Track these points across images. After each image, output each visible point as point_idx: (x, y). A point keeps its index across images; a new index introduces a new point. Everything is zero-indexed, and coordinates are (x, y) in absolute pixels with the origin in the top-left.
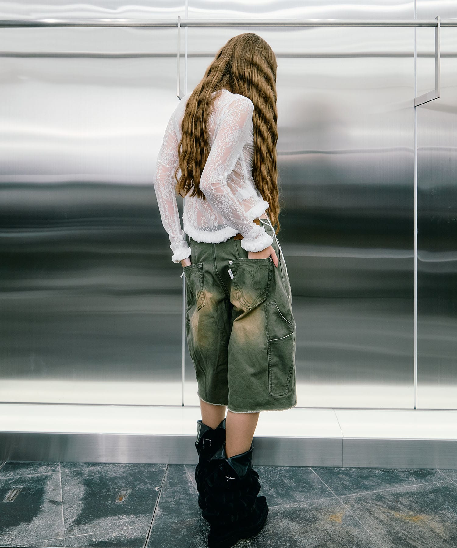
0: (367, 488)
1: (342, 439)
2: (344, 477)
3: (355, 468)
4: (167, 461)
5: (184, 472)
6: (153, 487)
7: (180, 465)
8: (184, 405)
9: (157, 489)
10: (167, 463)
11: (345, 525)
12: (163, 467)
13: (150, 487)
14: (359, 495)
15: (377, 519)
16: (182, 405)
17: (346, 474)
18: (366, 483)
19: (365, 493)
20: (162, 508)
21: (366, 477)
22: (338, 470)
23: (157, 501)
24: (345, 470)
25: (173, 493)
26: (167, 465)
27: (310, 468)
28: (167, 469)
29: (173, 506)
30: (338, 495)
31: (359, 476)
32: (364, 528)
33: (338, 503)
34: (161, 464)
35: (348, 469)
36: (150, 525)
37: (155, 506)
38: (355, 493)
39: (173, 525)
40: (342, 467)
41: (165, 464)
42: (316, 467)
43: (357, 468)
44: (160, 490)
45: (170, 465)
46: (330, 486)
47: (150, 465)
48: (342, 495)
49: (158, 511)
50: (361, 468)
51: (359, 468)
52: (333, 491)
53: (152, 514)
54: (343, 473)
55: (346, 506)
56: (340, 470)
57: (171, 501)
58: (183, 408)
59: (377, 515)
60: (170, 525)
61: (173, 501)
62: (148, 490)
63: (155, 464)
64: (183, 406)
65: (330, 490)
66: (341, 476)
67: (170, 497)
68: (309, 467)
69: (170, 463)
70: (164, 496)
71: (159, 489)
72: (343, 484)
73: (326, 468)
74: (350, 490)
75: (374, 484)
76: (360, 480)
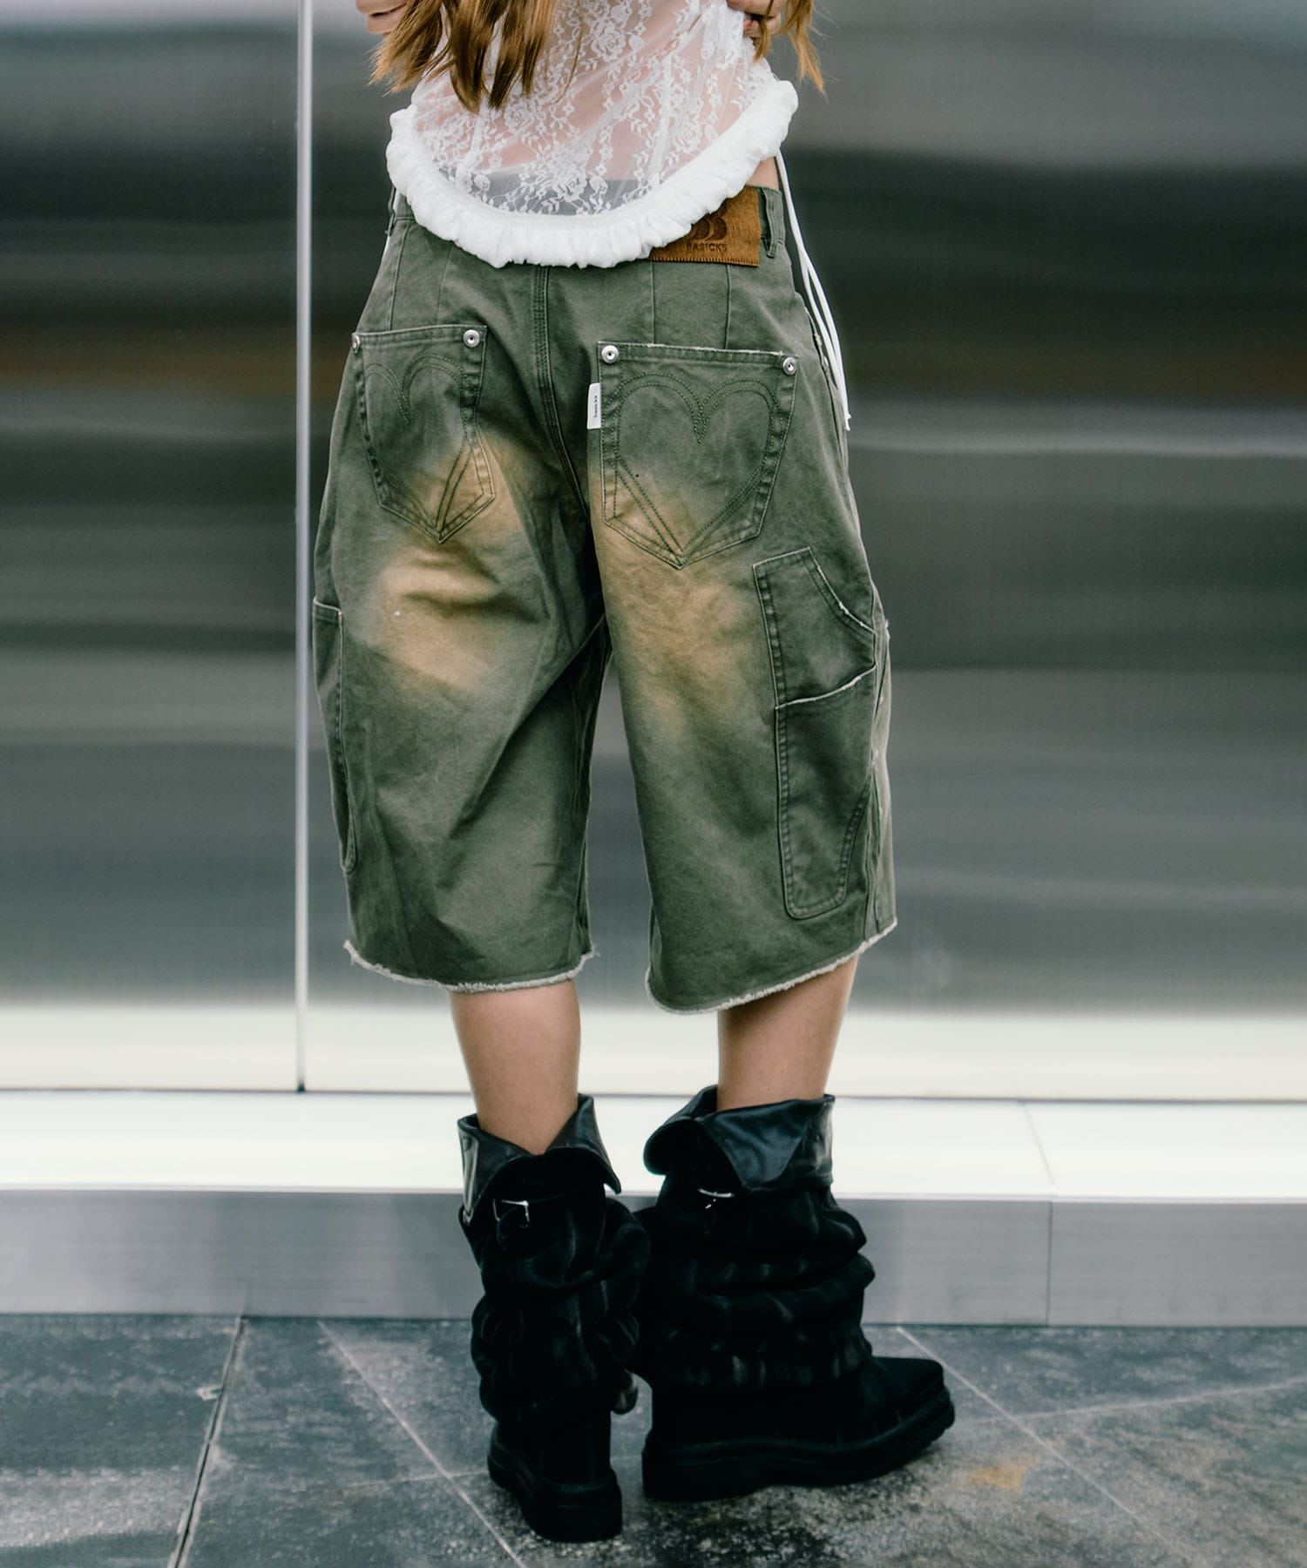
0: (1145, 1390)
1: (1051, 1204)
2: (1049, 1356)
3: (1102, 1328)
4: (237, 1304)
5: (321, 1342)
6: (186, 1388)
7: (298, 1319)
8: (308, 1086)
9: (205, 1393)
10: (241, 1311)
11: (1034, 1496)
12: (223, 1326)
13: (170, 1387)
14: (1109, 1408)
15: (1176, 1478)
16: (294, 1086)
17: (1060, 1350)
18: (1145, 1374)
19: (1137, 1405)
20: (236, 1452)
21: (1151, 1358)
22: (1025, 1334)
23: (209, 1430)
24: (1057, 1336)
25: (276, 1405)
26: (238, 1320)
27: (900, 1330)
28: (241, 1330)
29: (282, 1444)
30: (1016, 1411)
31: (1115, 1354)
32: (1113, 1504)
33: (1014, 1434)
34: (214, 1316)
35: (1070, 1332)
36: (190, 1498)
37: (202, 1442)
38: (1089, 1405)
39: (292, 1500)
40: (1046, 1326)
41: (232, 1317)
42: (924, 1326)
43: (1115, 1328)
44: (220, 1398)
45: (255, 1320)
46: (986, 1386)
47: (160, 1319)
48: (1033, 1409)
49: (216, 1456)
50: (1135, 1328)
51: (1124, 1328)
52: (993, 1398)
53: (194, 1466)
54: (1047, 1345)
55: (1048, 1445)
56: (1037, 1335)
57: (271, 1432)
58: (302, 1098)
59: (1176, 1467)
60: (277, 1497)
61: (283, 1431)
62: (169, 1397)
63: (185, 1318)
64: (301, 1089)
65: (984, 1396)
66: (1037, 1353)
67: (269, 1418)
68: (894, 1325)
69: (257, 1310)
70: (238, 1416)
71: (213, 1392)
72: (1042, 1379)
73: (972, 1328)
74: (1073, 1395)
75: (1183, 1377)
76: (1119, 1364)
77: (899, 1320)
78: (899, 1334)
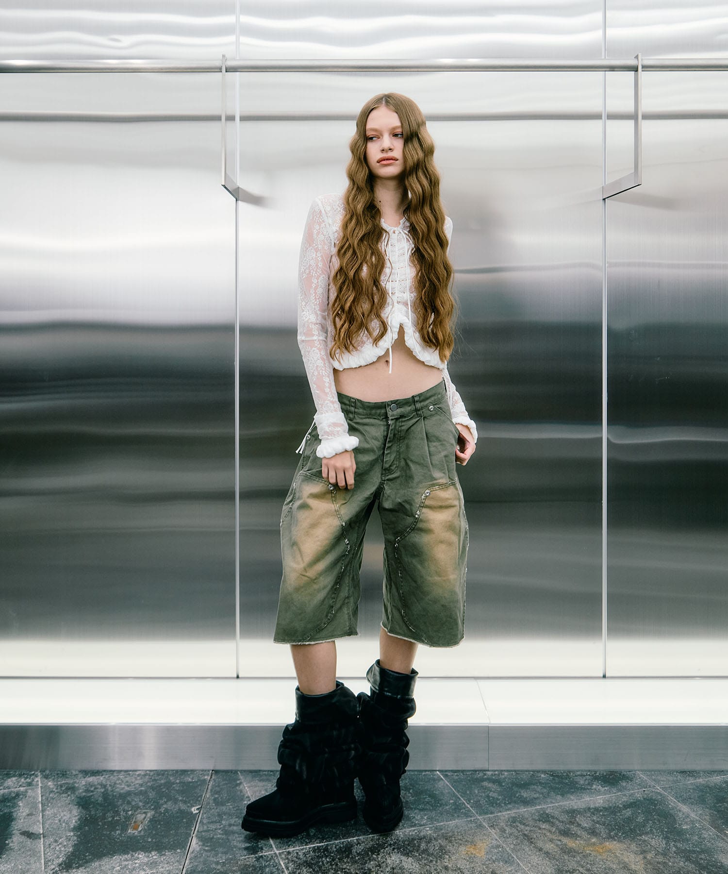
0: (526, 802)
1: (488, 727)
2: (490, 785)
3: (508, 771)
4: (210, 766)
5: (238, 782)
6: (188, 807)
7: (231, 771)
8: (240, 676)
9: (194, 810)
10: (212, 769)
11: (489, 860)
12: (205, 775)
13: (183, 807)
14: (513, 813)
15: (541, 850)
16: (236, 676)
17: (494, 782)
18: (525, 794)
19: (523, 810)
20: (202, 841)
21: (525, 786)
22: (481, 774)
23: (193, 829)
24: (492, 775)
25: (219, 815)
26: (211, 771)
27: (438, 772)
28: (211, 777)
29: (219, 836)
30: (480, 814)
31: (513, 784)
32: (519, 864)
33: (480, 826)
34: (202, 771)
35: (496, 772)
36: (182, 867)
37: (190, 836)
38: (506, 810)
39: (219, 867)
40: (488, 770)
41: (209, 771)
42: (446, 771)
43: (512, 771)
44: (200, 812)
45: (216, 772)
46: (469, 801)
47: (184, 772)
48: (486, 813)
49: (195, 844)
50: (518, 771)
51: (515, 771)
52: (472, 807)
53: (185, 849)
54: (489, 780)
55: (493, 831)
56: (485, 774)
57: (216, 829)
58: (238, 680)
59: (540, 844)
60: (214, 866)
61: (220, 829)
62: (181, 811)
63: (193, 771)
64: (238, 677)
65: (469, 806)
66: (485, 784)
67: (216, 822)
68: (436, 771)
69: (218, 768)
70: (205, 821)
71: (197, 809)
72: (488, 796)
73: (463, 771)
74: (499, 805)
75: (537, 795)
76: (515, 789)
77: (437, 769)
78: (438, 774)
